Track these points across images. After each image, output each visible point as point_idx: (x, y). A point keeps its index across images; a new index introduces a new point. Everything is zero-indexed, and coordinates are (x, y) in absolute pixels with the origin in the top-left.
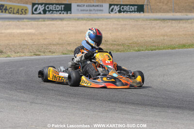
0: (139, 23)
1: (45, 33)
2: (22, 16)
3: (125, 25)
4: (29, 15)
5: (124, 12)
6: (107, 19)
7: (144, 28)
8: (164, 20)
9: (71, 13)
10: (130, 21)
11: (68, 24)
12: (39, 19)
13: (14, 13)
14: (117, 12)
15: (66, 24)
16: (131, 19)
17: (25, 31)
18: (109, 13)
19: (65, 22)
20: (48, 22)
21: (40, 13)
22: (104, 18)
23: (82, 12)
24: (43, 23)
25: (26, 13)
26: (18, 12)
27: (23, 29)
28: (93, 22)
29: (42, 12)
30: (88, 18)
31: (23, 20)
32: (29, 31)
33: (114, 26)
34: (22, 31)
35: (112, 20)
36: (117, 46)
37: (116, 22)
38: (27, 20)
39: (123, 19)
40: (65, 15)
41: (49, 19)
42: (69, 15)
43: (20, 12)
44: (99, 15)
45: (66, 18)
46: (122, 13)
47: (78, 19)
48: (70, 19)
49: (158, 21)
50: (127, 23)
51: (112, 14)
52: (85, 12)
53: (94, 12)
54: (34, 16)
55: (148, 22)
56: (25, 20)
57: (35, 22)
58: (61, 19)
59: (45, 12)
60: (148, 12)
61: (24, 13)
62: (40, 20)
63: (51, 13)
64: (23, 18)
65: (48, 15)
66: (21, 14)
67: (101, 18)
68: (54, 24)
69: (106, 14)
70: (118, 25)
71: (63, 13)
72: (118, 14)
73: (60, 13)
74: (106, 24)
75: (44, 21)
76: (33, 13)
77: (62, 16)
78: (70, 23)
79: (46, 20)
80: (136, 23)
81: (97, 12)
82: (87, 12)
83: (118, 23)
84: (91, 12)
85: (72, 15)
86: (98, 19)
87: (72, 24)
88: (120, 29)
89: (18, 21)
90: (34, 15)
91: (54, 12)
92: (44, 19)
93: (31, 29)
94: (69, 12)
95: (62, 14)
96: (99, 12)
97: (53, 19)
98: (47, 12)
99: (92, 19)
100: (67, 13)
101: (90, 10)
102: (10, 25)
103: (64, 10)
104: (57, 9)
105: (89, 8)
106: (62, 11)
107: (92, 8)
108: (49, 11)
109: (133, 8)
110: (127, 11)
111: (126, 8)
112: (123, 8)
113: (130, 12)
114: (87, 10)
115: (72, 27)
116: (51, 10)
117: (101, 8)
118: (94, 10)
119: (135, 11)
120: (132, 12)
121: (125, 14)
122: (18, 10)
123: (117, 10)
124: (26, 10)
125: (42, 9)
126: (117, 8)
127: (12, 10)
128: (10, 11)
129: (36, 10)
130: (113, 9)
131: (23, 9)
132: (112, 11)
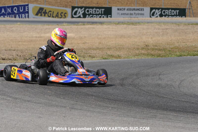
0: (181, 27)
1: (85, 37)
2: (62, 20)
3: (167, 29)
4: (69, 19)
5: (165, 16)
6: (148, 23)
7: (186, 33)
9: (111, 17)
10: (172, 25)
11: (109, 28)
12: (78, 22)
13: (53, 17)
14: (159, 16)
15: (106, 28)
16: (172, 23)
18: (150, 17)
19: (105, 26)
20: (87, 26)
21: (80, 17)
22: (145, 22)
23: (123, 15)
24: (82, 26)
25: (65, 17)
26: (57, 16)
28: (134, 26)
29: (82, 16)
30: (128, 22)
31: (62, 24)
33: (155, 30)
35: (153, 25)
36: (158, 51)
37: (157, 27)
38: (66, 24)
39: (164, 23)
40: (105, 19)
41: (89, 23)
42: (109, 19)
43: (60, 16)
44: (140, 19)
45: (106, 22)
46: (164, 17)
47: (119, 23)
48: (110, 23)
50: (168, 27)
51: (153, 19)
52: (125, 16)
53: (134, 16)
54: (74, 20)
55: (190, 27)
56: (64, 24)
57: (75, 26)
58: (101, 23)
59: (85, 15)
60: (190, 16)
61: (63, 16)
62: (80, 24)
64: (63, 22)
65: (88, 19)
66: (60, 18)
67: (142, 22)
68: (93, 28)
69: (147, 18)
70: (159, 29)
71: (103, 17)
72: (159, 18)
73: (100, 17)
74: (147, 29)
75: (84, 25)
76: (72, 17)
77: (102, 19)
78: (111, 27)
79: (85, 24)
80: (178, 27)
81: (137, 16)
82: (128, 16)
83: (159, 27)
84: (132, 16)
86: (139, 23)
87: (113, 28)
88: (161, 33)
89: (58, 25)
91: (94, 16)
92: (84, 23)
94: (109, 16)
96: (140, 16)
97: (93, 23)
98: (87, 16)
99: (133, 24)
100: (107, 17)
101: (131, 14)
102: (49, 29)
103: (104, 14)
104: (97, 13)
105: (129, 12)
106: (102, 14)
107: (133, 12)
108: (89, 15)
109: (175, 12)
110: (169, 15)
111: (167, 12)
112: (164, 12)
113: (172, 16)
114: (128, 14)
115: (112, 31)
116: (91, 14)
117: (142, 12)
118: (135, 13)
119: (176, 15)
120: (174, 16)
121: (166, 18)
122: (58, 13)
123: (158, 14)
124: (66, 13)
125: (81, 13)
126: (158, 12)
127: (52, 13)
128: (49, 15)
129: (75, 13)
130: (154, 12)
131: (62, 13)
132: (153, 15)
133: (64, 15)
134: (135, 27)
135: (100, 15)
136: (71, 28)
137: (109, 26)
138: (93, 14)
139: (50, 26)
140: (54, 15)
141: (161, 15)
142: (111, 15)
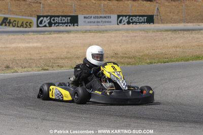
0: (149, 34)
1: (52, 46)
2: (27, 29)
3: (135, 36)
4: (34, 28)
5: (133, 23)
6: (116, 30)
7: (155, 40)
8: (175, 30)
9: (78, 25)
10: (140, 32)
12: (44, 32)
13: (18, 27)
14: (126, 24)
15: (73, 37)
16: (141, 30)
17: (31, 45)
18: (118, 24)
19: (72, 35)
20: (54, 35)
21: (45, 26)
22: (113, 30)
23: (90, 24)
24: (49, 36)
25: (31, 26)
26: (22, 26)
27: (29, 42)
28: (101, 35)
29: (47, 25)
30: (95, 30)
31: (28, 34)
32: (35, 45)
33: (123, 38)
34: (28, 45)
35: (121, 32)
37: (125, 34)
38: (32, 34)
39: (133, 30)
40: (71, 28)
41: (55, 32)
42: (76, 28)
43: (25, 26)
44: (108, 26)
45: (73, 31)
46: (131, 25)
47: (86, 31)
48: (77, 31)
49: (169, 33)
50: (136, 35)
51: (121, 26)
52: (92, 24)
53: (101, 24)
55: (159, 33)
56: (30, 34)
57: (41, 36)
58: (68, 32)
59: (50, 24)
60: (158, 23)
61: (29, 26)
62: (46, 33)
63: (57, 26)
64: (28, 32)
65: (53, 28)
66: (25, 27)
67: (110, 30)
68: (60, 37)
69: (114, 26)
70: (127, 36)
71: (70, 26)
72: (126, 25)
73: (67, 26)
74: (115, 36)
75: (50, 34)
76: (38, 26)
77: (68, 28)
78: (78, 36)
79: (52, 33)
80: (146, 34)
81: (104, 24)
82: (95, 24)
83: (127, 34)
84: (99, 24)
85: (79, 27)
86: (106, 31)
87: (80, 37)
88: (129, 41)
89: (23, 35)
90: (39, 28)
91: (60, 24)
92: (50, 32)
93: (37, 42)
94: (75, 24)
95: (68, 27)
96: (107, 23)
97: (59, 32)
98: (53, 25)
99: (100, 32)
100: (74, 26)
101: (98, 22)
102: (15, 39)
103: (71, 23)
104: (63, 22)
105: (96, 20)
106: (68, 23)
107: (100, 20)
108: (55, 24)
109: (142, 19)
110: (136, 23)
111: (135, 19)
112: (132, 19)
113: (140, 23)
114: (95, 22)
115: (80, 39)
116: (56, 23)
117: (109, 20)
118: (102, 21)
119: (144, 22)
120: (142, 23)
121: (134, 25)
122: (23, 23)
123: (126, 21)
124: (31, 23)
125: (47, 22)
126: (125, 19)
127: (16, 23)
128: (14, 25)
129: (41, 23)
130: (121, 20)
131: (27, 22)
132: (120, 22)
133: (29, 24)
134: (103, 35)
135: (66, 24)
136: (37, 37)
137: (76, 35)
138: (59, 23)
139: (15, 36)
140: (19, 25)
141: (129, 23)
142: (77, 23)
